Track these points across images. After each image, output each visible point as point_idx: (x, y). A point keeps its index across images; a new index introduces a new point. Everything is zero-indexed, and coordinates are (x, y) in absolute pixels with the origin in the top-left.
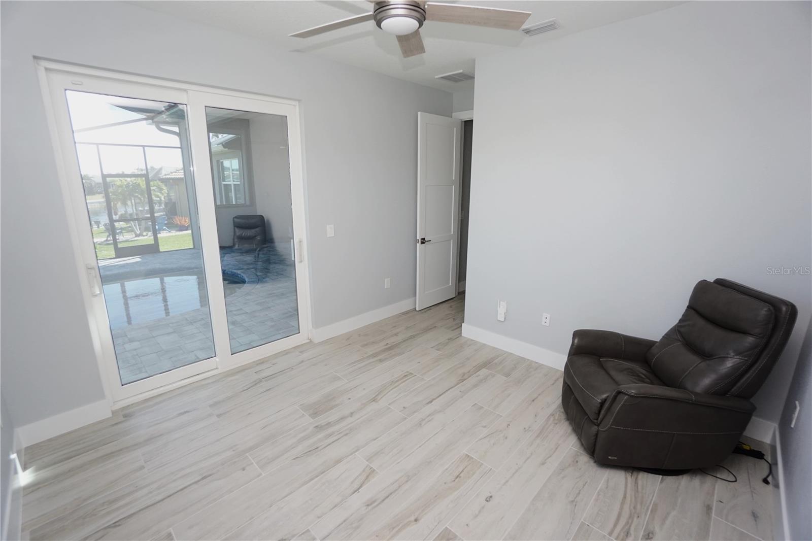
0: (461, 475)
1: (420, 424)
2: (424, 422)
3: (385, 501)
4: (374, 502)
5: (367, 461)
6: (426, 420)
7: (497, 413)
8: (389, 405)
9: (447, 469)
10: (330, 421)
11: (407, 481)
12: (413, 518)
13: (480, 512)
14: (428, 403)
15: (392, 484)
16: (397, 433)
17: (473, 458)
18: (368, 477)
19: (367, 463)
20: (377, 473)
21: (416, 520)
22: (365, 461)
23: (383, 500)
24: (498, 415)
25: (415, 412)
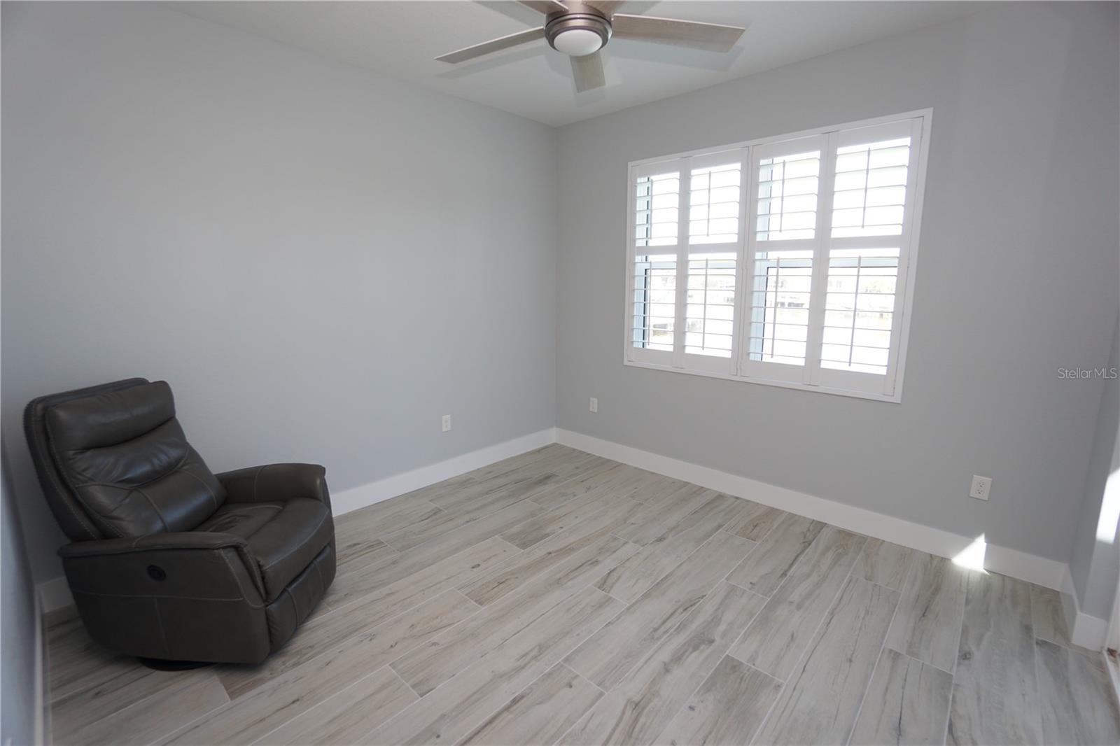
0: (496, 585)
1: (540, 649)
2: (533, 654)
3: (580, 564)
4: (591, 564)
5: (611, 598)
6: (529, 657)
7: (394, 671)
8: (601, 694)
9: (512, 590)
10: (696, 653)
11: (560, 579)
12: (553, 555)
13: (490, 558)
14: (522, 697)
15: (575, 577)
16: (578, 635)
17: (476, 601)
18: (605, 582)
19: (610, 595)
20: (595, 586)
21: (550, 553)
22: (614, 597)
23: (583, 565)
24: (394, 668)
25: (549, 675)
